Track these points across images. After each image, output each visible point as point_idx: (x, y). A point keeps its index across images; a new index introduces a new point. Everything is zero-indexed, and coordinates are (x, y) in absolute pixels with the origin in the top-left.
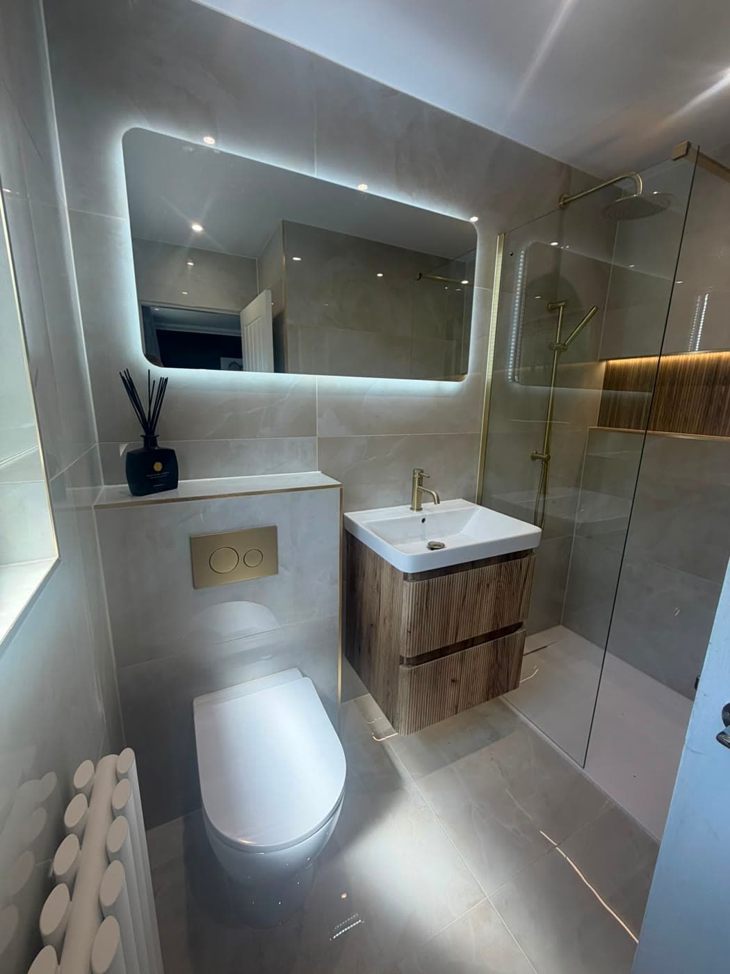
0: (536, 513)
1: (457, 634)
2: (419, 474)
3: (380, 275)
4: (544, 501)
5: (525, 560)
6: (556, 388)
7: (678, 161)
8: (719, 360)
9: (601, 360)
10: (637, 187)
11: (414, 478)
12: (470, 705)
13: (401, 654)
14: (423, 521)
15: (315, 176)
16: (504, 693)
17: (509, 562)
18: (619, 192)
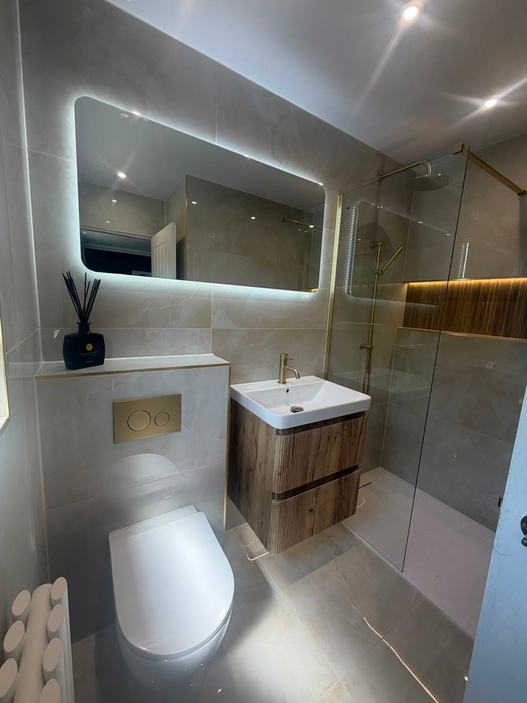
0: (364, 385)
1: (313, 475)
2: (285, 357)
3: (253, 218)
4: (369, 377)
5: (360, 419)
6: (377, 300)
7: (456, 155)
8: (480, 284)
9: (405, 282)
10: (427, 170)
11: (281, 360)
12: (322, 528)
13: (273, 491)
14: (288, 391)
15: (216, 144)
16: (345, 518)
17: (350, 421)
18: (414, 174)
